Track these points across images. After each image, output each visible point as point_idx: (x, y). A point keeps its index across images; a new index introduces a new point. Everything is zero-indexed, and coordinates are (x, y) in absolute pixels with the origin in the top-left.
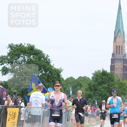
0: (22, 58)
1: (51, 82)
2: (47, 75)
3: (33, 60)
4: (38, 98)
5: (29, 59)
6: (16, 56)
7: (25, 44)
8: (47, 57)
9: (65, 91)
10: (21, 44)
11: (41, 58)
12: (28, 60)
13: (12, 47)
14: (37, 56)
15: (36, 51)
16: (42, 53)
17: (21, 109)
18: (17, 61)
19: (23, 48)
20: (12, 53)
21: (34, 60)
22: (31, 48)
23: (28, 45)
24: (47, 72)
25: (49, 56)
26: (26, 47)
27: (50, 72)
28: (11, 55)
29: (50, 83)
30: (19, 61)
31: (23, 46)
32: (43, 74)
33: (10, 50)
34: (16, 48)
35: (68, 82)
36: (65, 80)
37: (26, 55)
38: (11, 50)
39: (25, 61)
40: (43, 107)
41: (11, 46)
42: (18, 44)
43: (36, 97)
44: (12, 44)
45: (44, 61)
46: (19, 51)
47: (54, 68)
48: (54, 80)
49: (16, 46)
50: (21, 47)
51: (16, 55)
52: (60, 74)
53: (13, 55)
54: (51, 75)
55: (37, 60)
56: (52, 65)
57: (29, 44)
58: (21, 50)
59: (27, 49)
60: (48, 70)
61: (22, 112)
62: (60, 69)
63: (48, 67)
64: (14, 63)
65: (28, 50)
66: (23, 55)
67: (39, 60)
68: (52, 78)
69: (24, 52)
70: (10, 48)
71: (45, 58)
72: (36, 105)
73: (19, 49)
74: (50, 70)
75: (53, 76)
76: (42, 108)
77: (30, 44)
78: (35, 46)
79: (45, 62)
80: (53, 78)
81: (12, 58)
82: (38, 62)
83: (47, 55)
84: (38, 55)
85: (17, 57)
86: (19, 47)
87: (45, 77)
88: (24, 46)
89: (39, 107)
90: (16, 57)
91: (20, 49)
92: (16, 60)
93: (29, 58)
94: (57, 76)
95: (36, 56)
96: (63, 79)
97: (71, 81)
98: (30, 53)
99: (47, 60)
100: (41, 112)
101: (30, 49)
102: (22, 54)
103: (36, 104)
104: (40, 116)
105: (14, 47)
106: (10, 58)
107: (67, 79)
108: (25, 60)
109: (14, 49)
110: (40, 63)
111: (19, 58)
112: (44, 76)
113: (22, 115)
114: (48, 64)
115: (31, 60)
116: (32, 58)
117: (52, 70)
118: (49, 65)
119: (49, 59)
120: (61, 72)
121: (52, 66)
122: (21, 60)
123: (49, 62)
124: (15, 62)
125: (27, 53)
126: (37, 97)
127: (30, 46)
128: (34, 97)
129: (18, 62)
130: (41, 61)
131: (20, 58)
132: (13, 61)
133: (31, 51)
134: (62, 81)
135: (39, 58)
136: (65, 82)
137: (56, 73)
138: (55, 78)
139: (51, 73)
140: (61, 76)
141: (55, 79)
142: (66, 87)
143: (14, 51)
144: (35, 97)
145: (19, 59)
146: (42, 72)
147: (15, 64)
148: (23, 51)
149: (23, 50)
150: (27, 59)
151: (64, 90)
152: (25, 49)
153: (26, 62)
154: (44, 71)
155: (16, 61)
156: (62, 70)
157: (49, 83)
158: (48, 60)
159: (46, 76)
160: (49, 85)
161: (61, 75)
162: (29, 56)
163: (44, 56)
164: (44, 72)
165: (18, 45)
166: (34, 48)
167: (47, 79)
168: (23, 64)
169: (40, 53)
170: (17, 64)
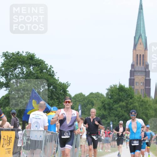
0: (20, 69)
1: (55, 100)
2: (51, 90)
3: (33, 72)
4: (40, 119)
5: (28, 71)
7: (23, 52)
8: (50, 68)
10: (18, 52)
11: (43, 70)
12: (26, 73)
13: (7, 56)
14: (38, 67)
15: (37, 61)
16: (45, 63)
17: (18, 132)
20: (7, 63)
21: (34, 72)
22: (30, 57)
24: (51, 87)
25: (53, 68)
26: (24, 56)
27: (54, 87)
28: (6, 65)
30: (15, 74)
31: (21, 55)
33: (5, 59)
34: (12, 57)
35: (77, 100)
36: (73, 97)
37: (24, 67)
39: (23, 73)
40: (45, 130)
41: (5, 55)
42: (14, 52)
43: (37, 118)
44: (7, 52)
45: (47, 74)
47: (60, 82)
48: (59, 97)
49: (11, 55)
50: (18, 56)
51: (11, 66)
52: (67, 90)
53: (8, 66)
54: (56, 90)
55: (38, 72)
56: (57, 78)
57: (28, 52)
58: (18, 60)
59: (26, 59)
60: (52, 85)
61: (19, 136)
62: (67, 84)
63: (51, 81)
64: (9, 76)
65: (27, 60)
67: (41, 73)
69: (22, 62)
70: (4, 57)
71: (48, 69)
73: (16, 59)
74: (54, 84)
75: (58, 92)
76: (44, 132)
78: (35, 55)
79: (48, 75)
80: (58, 95)
81: (7, 69)
82: (40, 75)
83: (51, 66)
84: (39, 65)
85: (13, 69)
86: (15, 56)
89: (40, 131)
90: (11, 69)
91: (17, 58)
92: (12, 72)
93: (28, 69)
94: (62, 91)
95: (37, 67)
96: (70, 96)
97: (80, 98)
98: (29, 63)
99: (50, 72)
100: (42, 136)
101: (30, 59)
102: (19, 65)
103: (36, 127)
104: (41, 142)
105: (10, 57)
106: (5, 69)
107: (76, 96)
108: (24, 72)
109: (10, 59)
110: (42, 76)
111: (15, 69)
113: (19, 141)
114: (52, 78)
115: (31, 72)
116: (32, 70)
117: (56, 85)
119: (53, 71)
120: (68, 87)
121: (57, 80)
122: (18, 72)
123: (53, 74)
124: (11, 75)
125: (26, 64)
126: (38, 118)
127: (30, 55)
128: (34, 118)
130: (43, 74)
131: (17, 70)
132: (9, 73)
133: (31, 61)
135: (40, 69)
136: (73, 99)
137: (62, 89)
138: (60, 95)
140: (67, 92)
143: (9, 61)
145: (16, 71)
148: (20, 61)
149: (20, 59)
150: (26, 71)
152: (24, 59)
156: (69, 84)
157: (53, 101)
158: (52, 72)
159: (50, 91)
160: (53, 103)
161: (68, 91)
162: (28, 67)
163: (47, 67)
165: (15, 54)
166: (34, 58)
167: (51, 95)
168: (21, 77)
169: (42, 63)
170: (13, 77)
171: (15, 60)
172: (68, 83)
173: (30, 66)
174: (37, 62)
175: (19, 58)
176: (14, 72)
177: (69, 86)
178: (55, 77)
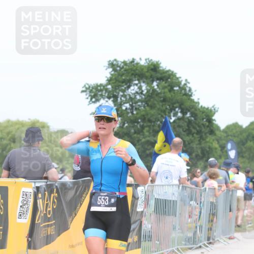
0: (136, 87)
1: (195, 135)
2: (187, 120)
3: (157, 91)
5: (150, 90)
6: (124, 84)
7: (140, 59)
8: (185, 84)
9: (223, 151)
10: (133, 59)
11: (175, 87)
12: (147, 92)
13: (116, 66)
14: (166, 83)
15: (164, 73)
16: (176, 76)
17: (136, 189)
18: (126, 93)
19: (138, 68)
20: (115, 79)
21: (159, 91)
22: (152, 67)
23: (147, 61)
24: (186, 114)
25: (189, 83)
26: (143, 66)
27: (194, 114)
28: (114, 81)
29: (193, 136)
30: (129, 95)
31: (137, 64)
32: (179, 119)
33: (112, 71)
34: (123, 67)
35: (230, 133)
36: (224, 130)
37: (144, 82)
38: (113, 73)
39: (142, 93)
41: (112, 65)
42: (126, 60)
43: (168, 165)
44: (115, 60)
45: (180, 93)
46: (130, 74)
47: (201, 106)
48: (201, 131)
49: (122, 64)
50: (133, 66)
51: (123, 82)
52: (213, 118)
53: (117, 82)
54: (195, 119)
55: (166, 90)
56: (196, 100)
57: (148, 59)
58: (133, 72)
59: (145, 70)
60: (189, 111)
61: (139, 195)
62: (213, 109)
63: (188, 104)
64: (119, 99)
65: (147, 72)
66: (137, 82)
67: (170, 91)
68: (197, 127)
69: (139, 76)
70: (111, 67)
71: (181, 86)
72: (167, 180)
73: (130, 71)
74: (193, 110)
75: (199, 123)
76: (179, 187)
77: (151, 60)
78: (161, 63)
79: (182, 95)
80: (199, 127)
81: (115, 88)
82: (169, 95)
83: (186, 80)
84: (167, 80)
85: (125, 86)
86: (129, 66)
87: (183, 125)
88: (139, 63)
89: (173, 185)
90: (123, 86)
91: (131, 69)
92: (124, 91)
93: (149, 87)
94: (206, 121)
95: (164, 82)
96: (218, 128)
97: (234, 131)
98: (151, 77)
99: (185, 90)
101: (152, 69)
102: (135, 80)
103: (167, 178)
104: (175, 202)
105: (120, 67)
106: (112, 87)
107: (228, 127)
108: (142, 91)
109: (120, 70)
110: (172, 96)
111: (129, 87)
112: (181, 123)
113: (139, 202)
114: (189, 99)
115: (154, 90)
116: (156, 87)
117: (196, 110)
118: (190, 101)
119: (190, 88)
120: (214, 113)
121: (196, 103)
122: (133, 92)
123: (190, 94)
124: (122, 96)
125: (147, 78)
126: (170, 164)
127: (152, 64)
128: (163, 164)
129: (128, 97)
130: (174, 93)
131: (132, 88)
132: (119, 93)
133: (153, 73)
134: (217, 132)
135: (169, 86)
136: (222, 134)
137: (205, 117)
138: (202, 126)
139: (194, 116)
140: (214, 122)
141: (203, 128)
142: (224, 144)
143: (119, 75)
144: (166, 164)
145: (129, 90)
146: (177, 114)
147: (121, 99)
148: (136, 74)
149: (137, 71)
150: (147, 89)
151: (221, 150)
152: (142, 70)
153: (144, 95)
154: (181, 112)
155: (124, 94)
156: (216, 109)
157: (191, 136)
158: (188, 89)
159: (186, 122)
160: (190, 139)
161: (214, 120)
162: (149, 84)
163: (180, 83)
164: (180, 115)
165: (128, 62)
166: (159, 68)
167: (187, 128)
168: (139, 100)
169: (172, 77)
170: (126, 100)
171: (128, 73)
172: (215, 107)
173: (153, 81)
174: (164, 75)
175: (135, 68)
176: (127, 91)
177: (217, 111)
178: (192, 98)
